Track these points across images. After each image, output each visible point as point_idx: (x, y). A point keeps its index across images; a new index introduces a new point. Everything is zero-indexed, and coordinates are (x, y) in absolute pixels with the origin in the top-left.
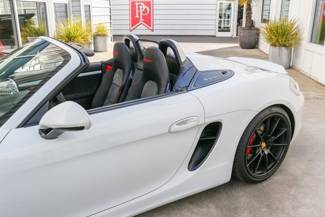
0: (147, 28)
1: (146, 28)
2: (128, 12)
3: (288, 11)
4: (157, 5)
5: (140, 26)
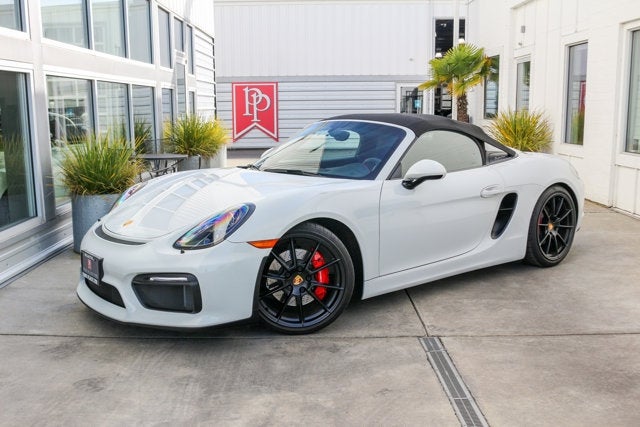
0: (266, 136)
1: (264, 135)
2: (229, 107)
3: (528, 100)
4: (285, 93)
5: (253, 131)
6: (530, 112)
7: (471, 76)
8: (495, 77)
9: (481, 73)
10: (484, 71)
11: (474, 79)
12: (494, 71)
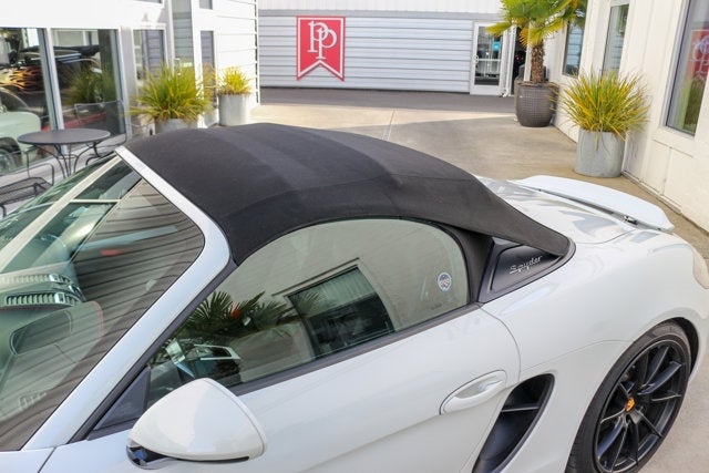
0: (332, 75)
1: (329, 74)
2: (293, 42)
3: (620, 58)
4: (353, 29)
5: (318, 69)
6: (621, 79)
7: (551, 19)
8: (581, 22)
9: (564, 17)
10: (567, 15)
11: (556, 23)
12: (581, 14)
